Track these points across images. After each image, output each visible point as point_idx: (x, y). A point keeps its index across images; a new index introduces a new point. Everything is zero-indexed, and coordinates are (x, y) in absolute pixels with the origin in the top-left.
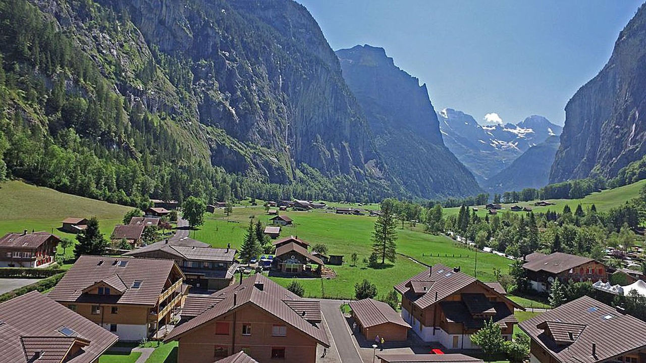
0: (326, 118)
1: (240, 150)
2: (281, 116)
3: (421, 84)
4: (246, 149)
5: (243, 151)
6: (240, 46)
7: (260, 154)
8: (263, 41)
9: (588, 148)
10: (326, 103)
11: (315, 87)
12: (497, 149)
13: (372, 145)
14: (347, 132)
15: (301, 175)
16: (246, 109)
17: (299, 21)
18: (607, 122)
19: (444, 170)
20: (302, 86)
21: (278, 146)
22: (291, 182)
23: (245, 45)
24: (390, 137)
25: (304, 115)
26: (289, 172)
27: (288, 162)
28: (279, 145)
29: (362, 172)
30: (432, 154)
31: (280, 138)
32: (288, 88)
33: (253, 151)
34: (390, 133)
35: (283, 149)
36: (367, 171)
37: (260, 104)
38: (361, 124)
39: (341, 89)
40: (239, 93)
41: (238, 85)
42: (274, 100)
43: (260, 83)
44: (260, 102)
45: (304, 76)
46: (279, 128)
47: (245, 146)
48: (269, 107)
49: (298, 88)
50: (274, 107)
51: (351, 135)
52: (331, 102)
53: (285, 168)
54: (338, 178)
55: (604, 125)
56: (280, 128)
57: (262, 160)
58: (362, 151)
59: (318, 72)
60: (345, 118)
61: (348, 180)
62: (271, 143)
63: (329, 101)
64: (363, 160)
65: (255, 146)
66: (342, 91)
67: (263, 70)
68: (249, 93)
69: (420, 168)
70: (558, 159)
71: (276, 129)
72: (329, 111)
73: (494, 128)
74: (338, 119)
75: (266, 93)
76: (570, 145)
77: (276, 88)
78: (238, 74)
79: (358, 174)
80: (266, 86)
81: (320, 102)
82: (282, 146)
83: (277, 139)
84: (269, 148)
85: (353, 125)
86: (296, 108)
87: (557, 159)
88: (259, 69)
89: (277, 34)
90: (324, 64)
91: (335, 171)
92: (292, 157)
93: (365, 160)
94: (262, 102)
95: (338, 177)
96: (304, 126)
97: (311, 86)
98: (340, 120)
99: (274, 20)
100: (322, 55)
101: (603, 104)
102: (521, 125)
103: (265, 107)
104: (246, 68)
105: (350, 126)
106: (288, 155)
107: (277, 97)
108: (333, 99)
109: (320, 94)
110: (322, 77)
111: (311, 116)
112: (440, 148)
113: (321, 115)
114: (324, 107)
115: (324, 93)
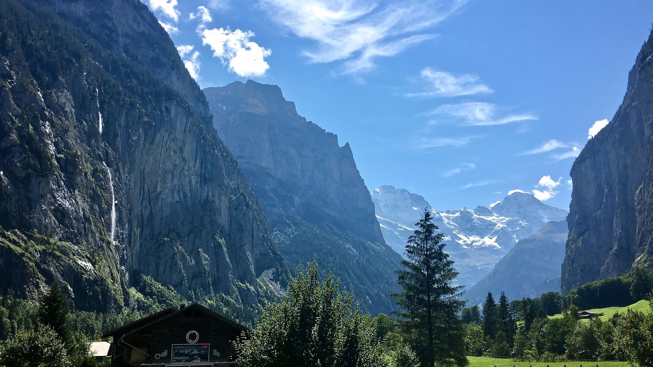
0: (185, 194)
1: (12, 246)
2: (101, 187)
3: (341, 144)
4: (25, 242)
5: (20, 246)
6: (19, 51)
7: (58, 253)
8: (66, 49)
9: (617, 232)
10: (186, 168)
11: (165, 140)
12: (465, 247)
13: (266, 243)
14: (223, 219)
15: (140, 296)
16: (27, 166)
17: (135, 28)
18: (642, 186)
19: (387, 283)
20: (142, 136)
21: (95, 240)
22: (120, 308)
23: (30, 52)
24: (296, 230)
25: (146, 188)
26: (115, 288)
27: (115, 271)
28: (98, 239)
29: (252, 288)
30: (367, 257)
31: (98, 225)
32: (116, 136)
33: (40, 248)
34: (296, 225)
35: (104, 245)
36: (261, 287)
37: (58, 159)
38: (247, 206)
39: (212, 146)
40: (14, 136)
41: (13, 122)
42: (88, 156)
43: (59, 122)
44: (58, 156)
45: (146, 119)
46: (96, 207)
47: (25, 238)
48: (77, 166)
49: (134, 139)
50: (88, 168)
51: (230, 225)
52: (194, 166)
53: (110, 281)
54: (209, 301)
55: (638, 192)
56: (100, 207)
57: (61, 265)
58: (252, 252)
59: (171, 114)
60: (220, 195)
61: (227, 304)
62: (80, 234)
63: (192, 164)
64: (252, 268)
65: (46, 238)
66: (214, 149)
67: (65, 99)
68: (37, 138)
69: (349, 280)
70: (571, 253)
71: (92, 208)
72: (190, 182)
73: (458, 214)
74: (207, 196)
75: (71, 141)
76: (588, 229)
77: (92, 133)
78: (12, 102)
79: (244, 293)
80: (71, 128)
81: (175, 166)
82: (103, 240)
83: (93, 227)
84: (77, 243)
85: (234, 207)
86: (130, 173)
87: (569, 253)
88: (58, 97)
89: (94, 43)
90: (182, 102)
91: (204, 290)
92: (123, 261)
93: (257, 269)
94: (62, 156)
95: (210, 299)
96: (146, 208)
97: (158, 137)
98: (211, 197)
99: (87, 20)
100: (177, 85)
101: (629, 161)
102: (499, 209)
103: (69, 166)
104: (31, 93)
105: (229, 207)
106: (114, 257)
107: (94, 151)
108: (198, 162)
109: (175, 152)
110: (178, 122)
111: (159, 190)
112: (379, 246)
113: (176, 188)
114: (182, 174)
115: (181, 150)
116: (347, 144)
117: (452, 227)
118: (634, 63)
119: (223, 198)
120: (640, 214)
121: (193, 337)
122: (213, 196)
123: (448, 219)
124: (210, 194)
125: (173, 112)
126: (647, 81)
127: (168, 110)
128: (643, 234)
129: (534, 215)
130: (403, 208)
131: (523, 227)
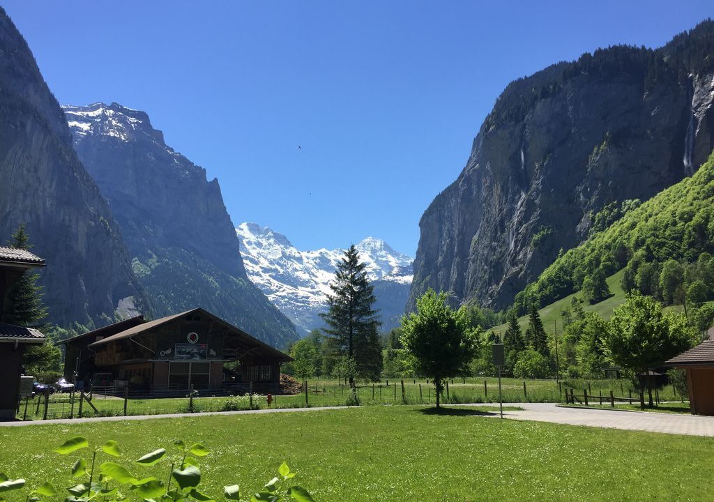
0: (37, 216)
9: (454, 277)
10: (41, 188)
11: (18, 156)
14: (80, 246)
24: (157, 261)
29: (108, 318)
30: (229, 290)
38: (108, 233)
39: (72, 168)
51: (88, 252)
55: (473, 244)
59: (26, 129)
60: (77, 220)
63: (47, 185)
64: (110, 297)
66: (73, 172)
72: (45, 204)
74: (63, 220)
81: (28, 185)
85: (93, 234)
90: (39, 117)
93: (114, 298)
97: (10, 152)
98: (67, 222)
109: (28, 170)
110: (33, 139)
111: (8, 210)
112: (241, 281)
113: (28, 210)
114: (35, 195)
115: (36, 170)
116: (216, 180)
117: (311, 266)
118: (479, 132)
119: (81, 223)
120: (473, 262)
121: (193, 338)
122: (70, 221)
123: (308, 258)
124: (67, 218)
125: (28, 128)
126: (489, 148)
127: (23, 125)
128: (474, 280)
129: (384, 259)
130: (266, 246)
131: (374, 269)
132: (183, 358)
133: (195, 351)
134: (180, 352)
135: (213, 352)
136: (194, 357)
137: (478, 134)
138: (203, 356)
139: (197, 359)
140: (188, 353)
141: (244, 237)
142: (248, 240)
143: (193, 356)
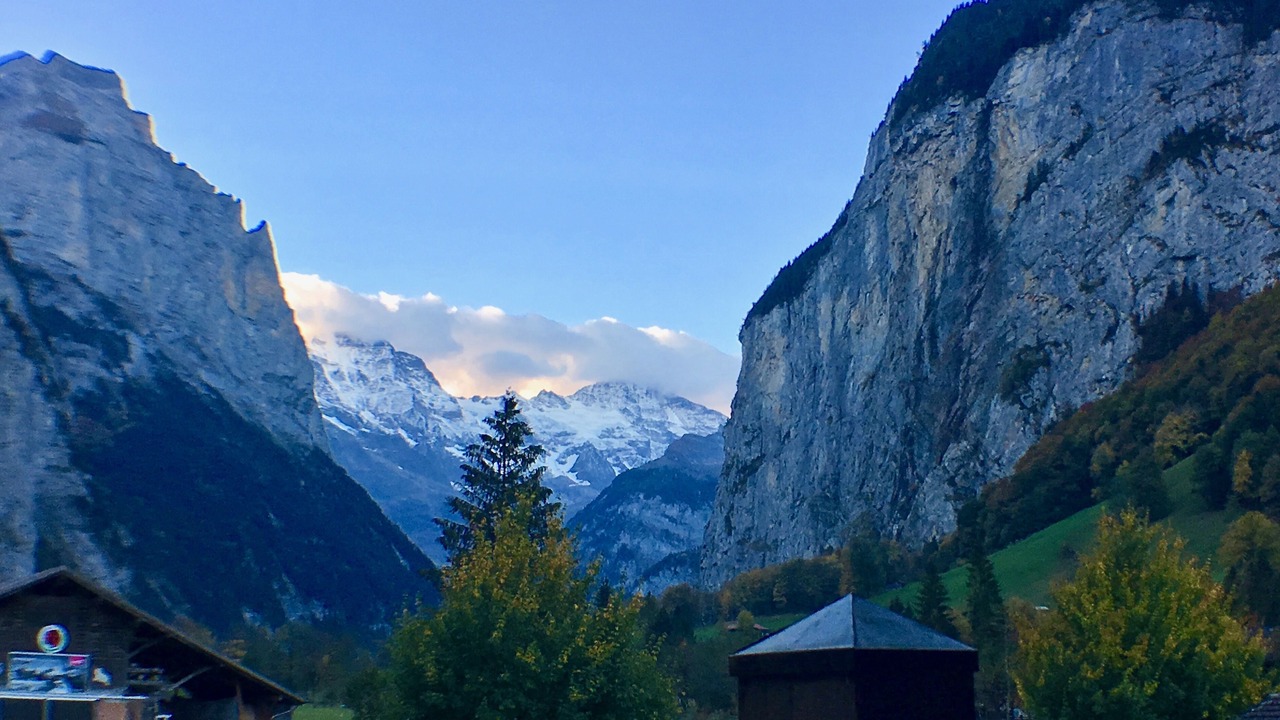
116: (263, 225)
121: (52, 639)
129: (657, 418)
130: (376, 382)
131: (631, 443)
132: (27, 688)
133: (57, 671)
134: (22, 675)
135: (100, 676)
136: (54, 686)
137: (882, 124)
138: (76, 684)
139: (61, 693)
140: (40, 677)
141: (325, 361)
142: (335, 369)
143: (51, 683)
